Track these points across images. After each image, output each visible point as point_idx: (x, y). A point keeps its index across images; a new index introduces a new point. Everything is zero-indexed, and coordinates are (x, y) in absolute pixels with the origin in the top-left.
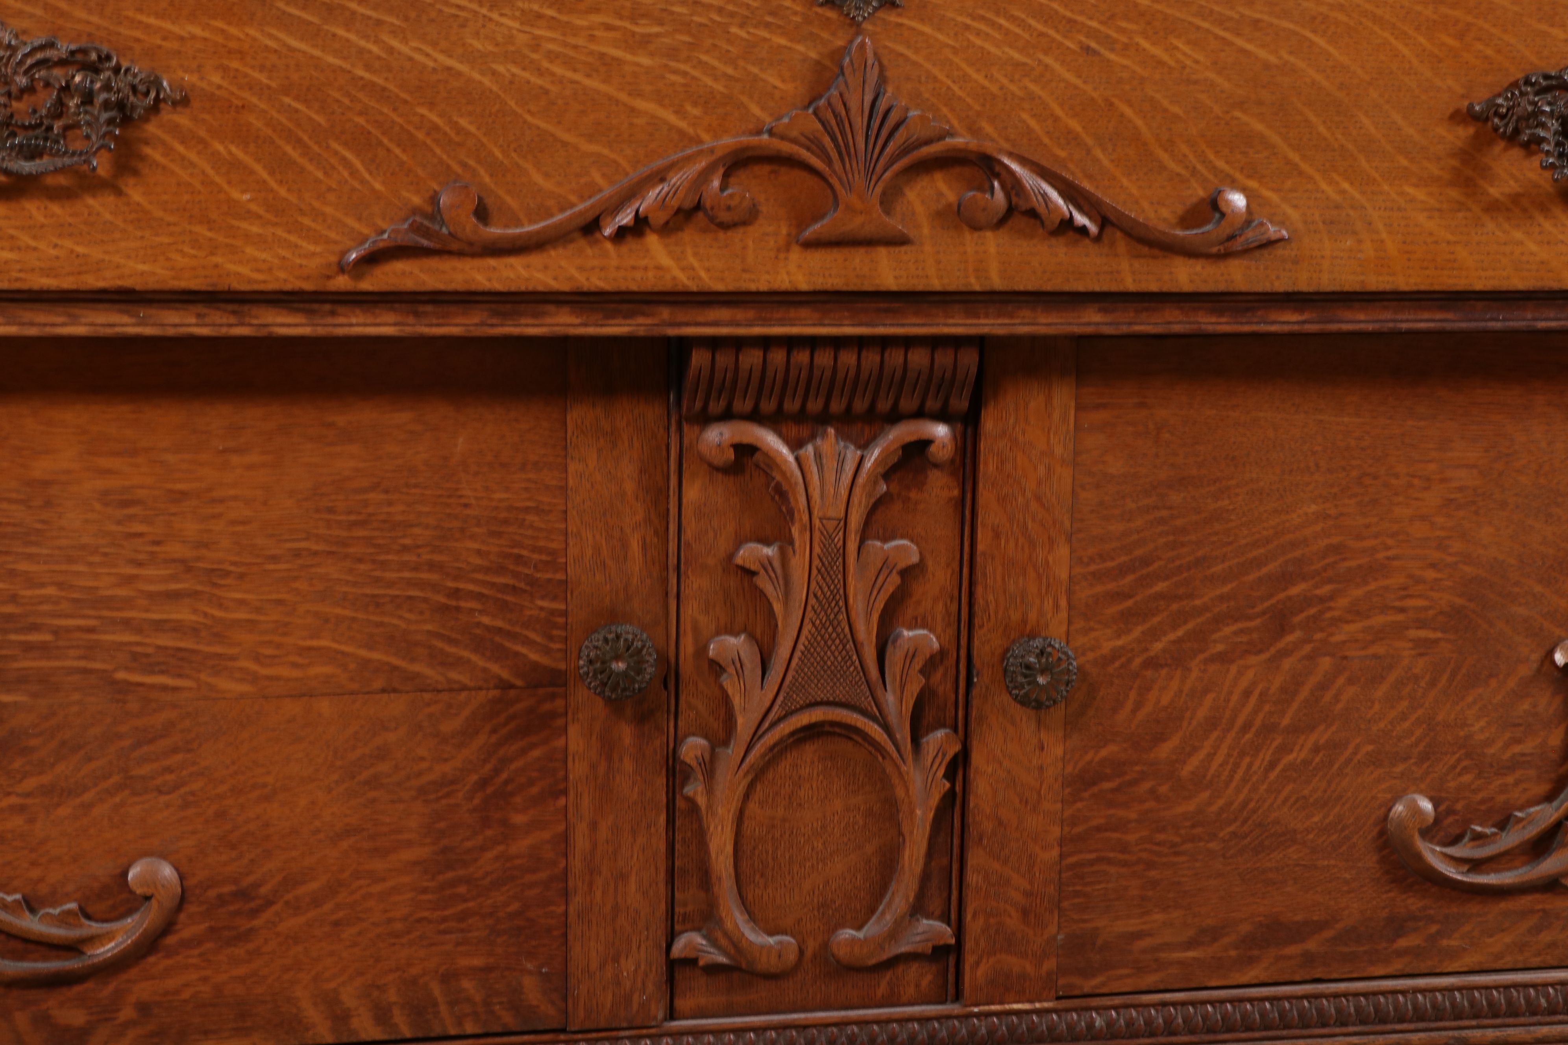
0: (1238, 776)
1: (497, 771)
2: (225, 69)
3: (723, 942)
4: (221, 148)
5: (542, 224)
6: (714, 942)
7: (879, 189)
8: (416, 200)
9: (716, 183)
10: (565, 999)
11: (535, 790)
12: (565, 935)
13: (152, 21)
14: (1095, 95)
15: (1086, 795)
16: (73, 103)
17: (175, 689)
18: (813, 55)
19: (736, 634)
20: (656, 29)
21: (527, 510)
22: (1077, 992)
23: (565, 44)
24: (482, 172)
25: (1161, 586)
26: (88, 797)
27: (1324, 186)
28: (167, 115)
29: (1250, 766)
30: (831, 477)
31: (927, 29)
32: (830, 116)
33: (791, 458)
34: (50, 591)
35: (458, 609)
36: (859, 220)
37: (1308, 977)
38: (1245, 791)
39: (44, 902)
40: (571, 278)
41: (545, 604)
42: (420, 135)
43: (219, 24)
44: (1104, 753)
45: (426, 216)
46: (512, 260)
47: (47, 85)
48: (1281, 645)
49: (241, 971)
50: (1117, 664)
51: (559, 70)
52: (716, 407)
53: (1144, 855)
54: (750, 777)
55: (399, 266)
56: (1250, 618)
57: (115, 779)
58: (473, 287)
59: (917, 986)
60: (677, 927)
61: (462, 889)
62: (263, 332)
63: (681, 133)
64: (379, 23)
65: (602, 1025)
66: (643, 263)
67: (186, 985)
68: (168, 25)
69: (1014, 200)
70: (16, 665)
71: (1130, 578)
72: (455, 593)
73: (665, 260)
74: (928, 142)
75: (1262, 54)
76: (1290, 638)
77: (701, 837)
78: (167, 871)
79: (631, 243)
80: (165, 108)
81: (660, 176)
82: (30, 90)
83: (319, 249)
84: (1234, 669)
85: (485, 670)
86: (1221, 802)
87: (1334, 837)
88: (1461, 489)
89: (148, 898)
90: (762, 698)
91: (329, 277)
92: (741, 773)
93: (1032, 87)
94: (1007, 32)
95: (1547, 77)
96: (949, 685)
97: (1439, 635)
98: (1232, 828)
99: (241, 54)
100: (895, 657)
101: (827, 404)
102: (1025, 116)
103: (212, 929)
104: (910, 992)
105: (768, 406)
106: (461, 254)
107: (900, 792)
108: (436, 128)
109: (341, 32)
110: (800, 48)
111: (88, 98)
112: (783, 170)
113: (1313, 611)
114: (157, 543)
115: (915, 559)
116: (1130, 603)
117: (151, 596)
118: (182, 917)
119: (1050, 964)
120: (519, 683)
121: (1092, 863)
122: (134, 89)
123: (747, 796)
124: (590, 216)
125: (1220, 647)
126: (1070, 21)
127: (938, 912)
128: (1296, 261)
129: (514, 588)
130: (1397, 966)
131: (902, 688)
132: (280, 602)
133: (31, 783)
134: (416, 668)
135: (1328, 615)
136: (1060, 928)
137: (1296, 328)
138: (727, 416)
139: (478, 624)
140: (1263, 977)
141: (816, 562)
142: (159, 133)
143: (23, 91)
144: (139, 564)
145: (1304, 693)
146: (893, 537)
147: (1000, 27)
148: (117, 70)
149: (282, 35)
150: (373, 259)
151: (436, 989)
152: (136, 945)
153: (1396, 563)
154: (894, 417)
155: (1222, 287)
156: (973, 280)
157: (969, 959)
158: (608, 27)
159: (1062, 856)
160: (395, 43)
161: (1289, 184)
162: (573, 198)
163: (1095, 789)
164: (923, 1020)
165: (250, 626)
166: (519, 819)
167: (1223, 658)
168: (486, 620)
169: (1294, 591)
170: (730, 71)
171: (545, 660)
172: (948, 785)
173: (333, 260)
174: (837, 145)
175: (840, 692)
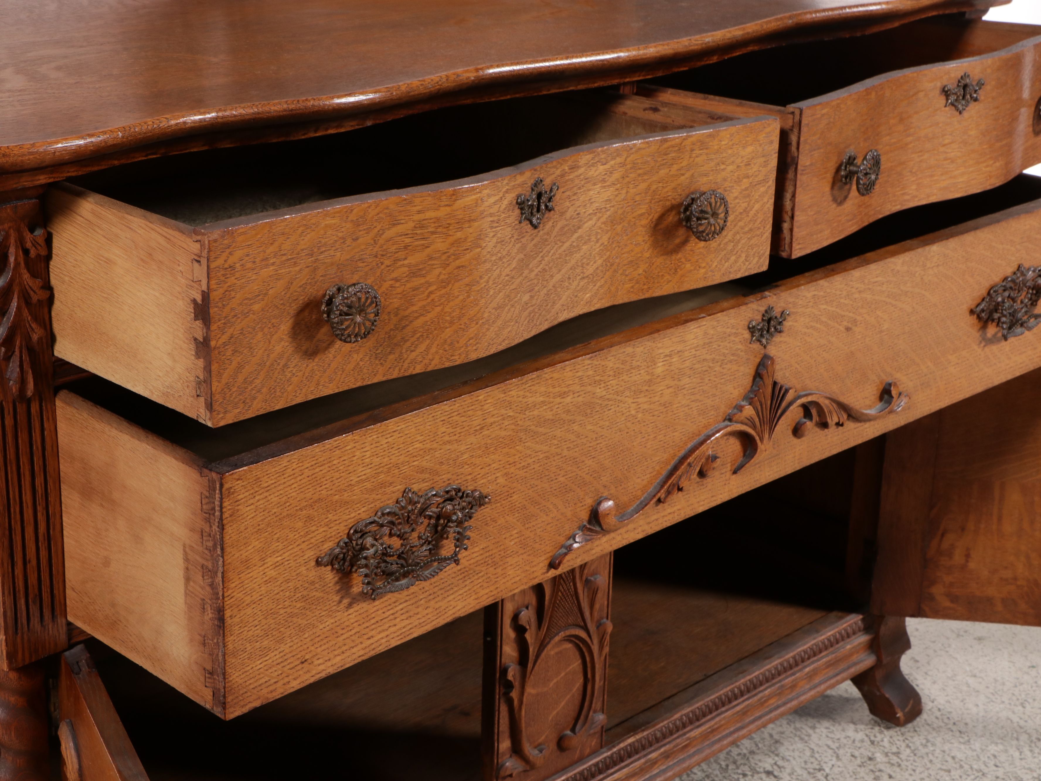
2: (507, 475)
4: (503, 520)
7: (773, 435)
8: (584, 515)
13: (476, 460)
18: (747, 371)
24: (612, 487)
27: (922, 366)
28: (481, 511)
32: (758, 405)
36: (764, 454)
40: (644, 531)
43: (506, 450)
45: (587, 521)
63: (693, 432)
68: (485, 459)
69: (817, 418)
74: (792, 403)
75: (907, 308)
83: (542, 559)
94: (820, 330)
99: (514, 464)
106: (601, 538)
108: (595, 471)
110: (743, 369)
112: (731, 437)
122: (471, 505)
126: (843, 316)
128: (909, 408)
161: (910, 370)
162: (648, 487)
173: (547, 563)
174: (759, 419)
175: (571, 620)
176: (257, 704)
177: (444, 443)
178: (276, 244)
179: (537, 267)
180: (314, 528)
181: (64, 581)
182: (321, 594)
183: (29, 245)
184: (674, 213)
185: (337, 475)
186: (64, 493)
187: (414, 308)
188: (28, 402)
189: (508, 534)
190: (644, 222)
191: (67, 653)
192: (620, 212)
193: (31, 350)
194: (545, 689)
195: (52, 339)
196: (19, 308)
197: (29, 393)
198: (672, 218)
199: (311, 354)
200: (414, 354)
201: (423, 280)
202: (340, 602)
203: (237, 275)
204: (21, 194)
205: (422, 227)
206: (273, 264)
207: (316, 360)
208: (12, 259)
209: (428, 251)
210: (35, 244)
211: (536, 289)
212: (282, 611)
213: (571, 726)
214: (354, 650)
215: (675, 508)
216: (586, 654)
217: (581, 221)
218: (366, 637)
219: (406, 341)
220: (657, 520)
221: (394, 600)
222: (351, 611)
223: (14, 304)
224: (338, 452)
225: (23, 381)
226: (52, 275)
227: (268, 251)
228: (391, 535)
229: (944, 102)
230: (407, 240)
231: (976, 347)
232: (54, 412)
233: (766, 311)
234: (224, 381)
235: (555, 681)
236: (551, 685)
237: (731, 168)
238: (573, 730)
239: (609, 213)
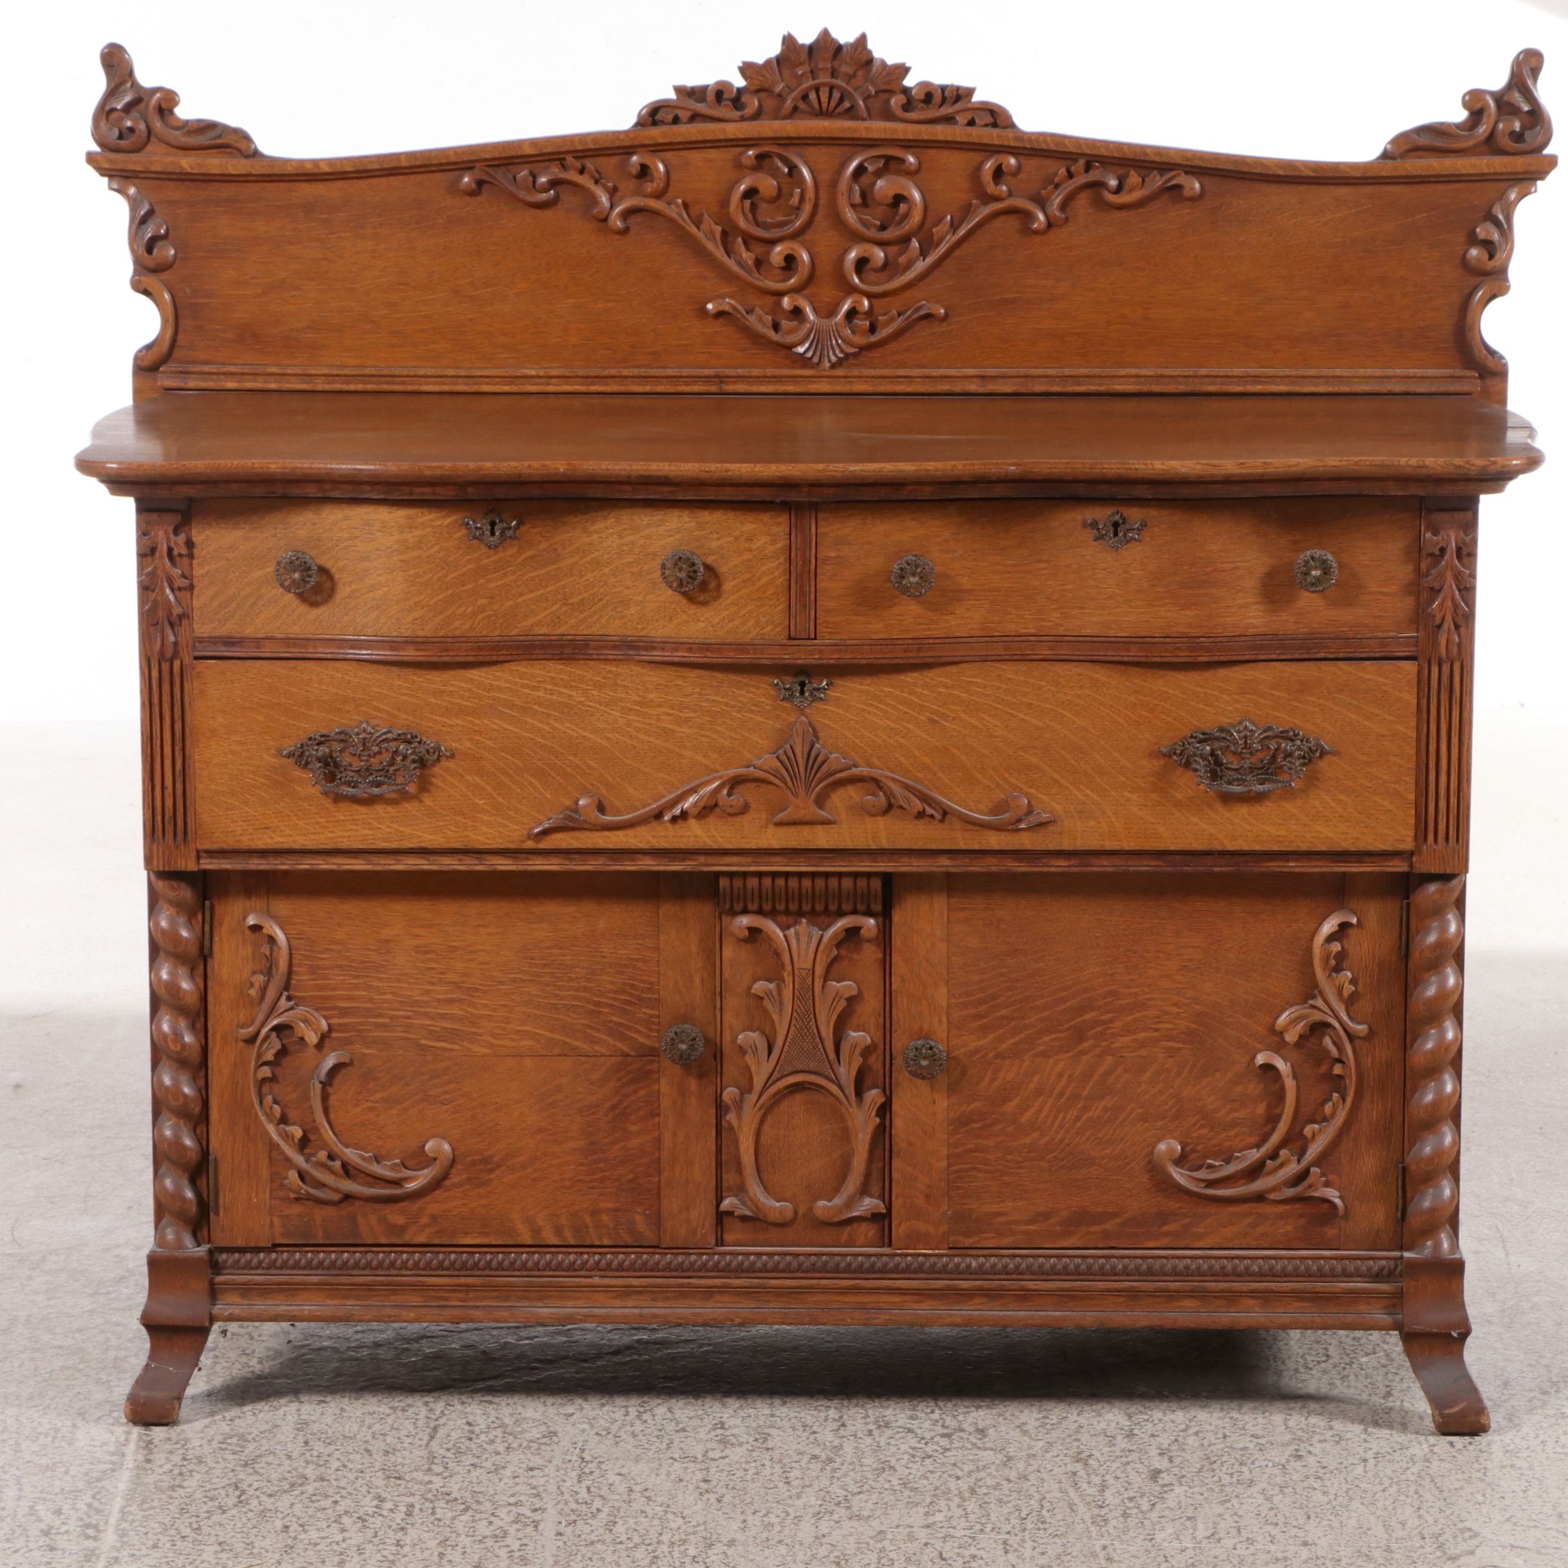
0: (1056, 1124)
1: (621, 1102)
2: (472, 740)
3: (750, 1204)
4: (470, 778)
5: (631, 816)
6: (744, 1204)
7: (813, 796)
8: (568, 803)
9: (725, 792)
10: (659, 1230)
11: (642, 1112)
12: (659, 1194)
13: (437, 718)
14: (938, 744)
15: (963, 1130)
16: (399, 758)
17: (452, 1050)
18: (778, 726)
19: (754, 1031)
20: (692, 715)
21: (638, 960)
22: (961, 1246)
23: (645, 724)
24: (602, 788)
25: (1003, 1012)
26: (405, 1105)
27: (1075, 792)
28: (444, 763)
29: (1064, 1118)
30: (803, 946)
31: (840, 711)
32: (784, 758)
33: (781, 935)
34: (388, 997)
35: (599, 1012)
36: (803, 812)
37: (1106, 1245)
38: (1062, 1132)
39: (384, 1158)
40: (648, 842)
41: (647, 1011)
42: (569, 770)
43: (470, 718)
44: (973, 1106)
45: (572, 811)
46: (619, 833)
47: (387, 750)
48: (1080, 1048)
49: (483, 1202)
50: (979, 1056)
51: (642, 736)
52: (738, 907)
53: (999, 1167)
54: (762, 1111)
55: (559, 836)
56: (1060, 1032)
57: (420, 1096)
58: (598, 847)
59: (866, 1236)
60: (724, 1194)
61: (602, 1165)
62: (491, 868)
63: (707, 766)
64: (549, 715)
65: (680, 1245)
66: (688, 833)
67: (455, 1207)
68: (445, 720)
69: (892, 801)
70: (371, 1034)
71: (984, 1007)
72: (598, 1004)
73: (699, 833)
74: (840, 771)
75: (1035, 722)
76: (1086, 1045)
77: (736, 1142)
78: (447, 1147)
79: (680, 824)
80: (443, 759)
81: (694, 790)
82: (380, 753)
83: (518, 828)
84: (1051, 1061)
85: (614, 1046)
86: (1047, 1138)
87: (1120, 1163)
88: (1190, 960)
89: (435, 1159)
90: (767, 1067)
91: (523, 842)
92: (756, 1109)
93: (901, 740)
94: (886, 712)
95: (1204, 734)
96: (880, 1065)
97: (1180, 1045)
98: (1054, 1155)
99: (480, 732)
100: (845, 1048)
101: (800, 907)
102: (897, 755)
103: (469, 1179)
104: (861, 1240)
105: (767, 907)
106: (590, 830)
107: (850, 1123)
108: (578, 766)
109: (529, 720)
110: (771, 722)
111: (405, 757)
112: (762, 785)
113: (1099, 1029)
114: (443, 973)
115: (855, 992)
116: (985, 1021)
117: (439, 1000)
118: (453, 1171)
119: (944, 1228)
120: (633, 1054)
121: (967, 1170)
122: (428, 751)
123: (762, 1122)
124: (657, 812)
125: (1042, 1048)
126: (921, 706)
127: (877, 1194)
128: (1060, 834)
129: (630, 1002)
130: (1164, 1241)
131: (850, 1063)
132: (504, 1006)
133: (378, 1096)
134: (577, 1043)
135: (1110, 1031)
136: (949, 1207)
137: (1066, 869)
138: (745, 911)
139: (611, 1021)
140: (1078, 1244)
141: (797, 993)
142: (440, 772)
143: (375, 754)
144: (434, 984)
145: (1097, 1076)
146: (844, 980)
147: (882, 710)
148: (420, 742)
149: (500, 723)
150: (545, 832)
151: (588, 1219)
152: (429, 1183)
153: (1151, 1003)
154: (841, 914)
155: (1017, 848)
156: (871, 842)
157: (895, 1223)
158: (668, 714)
159: (949, 1165)
160: (557, 725)
161: (1054, 791)
162: (650, 801)
163: (968, 1128)
164: (868, 1256)
165: (489, 1017)
166: (633, 1128)
167: (1045, 1055)
168: (615, 1019)
169: (1088, 1017)
170: (733, 735)
171: (648, 1042)
172: (878, 1120)
173: (525, 832)
174: (789, 774)
175: (812, 1066)
177: (402, 694)
179: (498, 580)
180: (274, 725)
182: (282, 779)
183: (172, 544)
185: (294, 690)
187: (364, 585)
188: (170, 662)
189: (477, 792)
190: (633, 570)
192: (606, 557)
196: (162, 588)
197: (170, 655)
200: (365, 620)
201: (371, 565)
210: (176, 544)
211: (498, 598)
214: (316, 837)
215: (690, 834)
217: (559, 555)
218: (327, 829)
219: (359, 608)
220: (666, 837)
223: (159, 585)
224: (295, 672)
225: (164, 645)
237: (726, 539)
239: (593, 556)
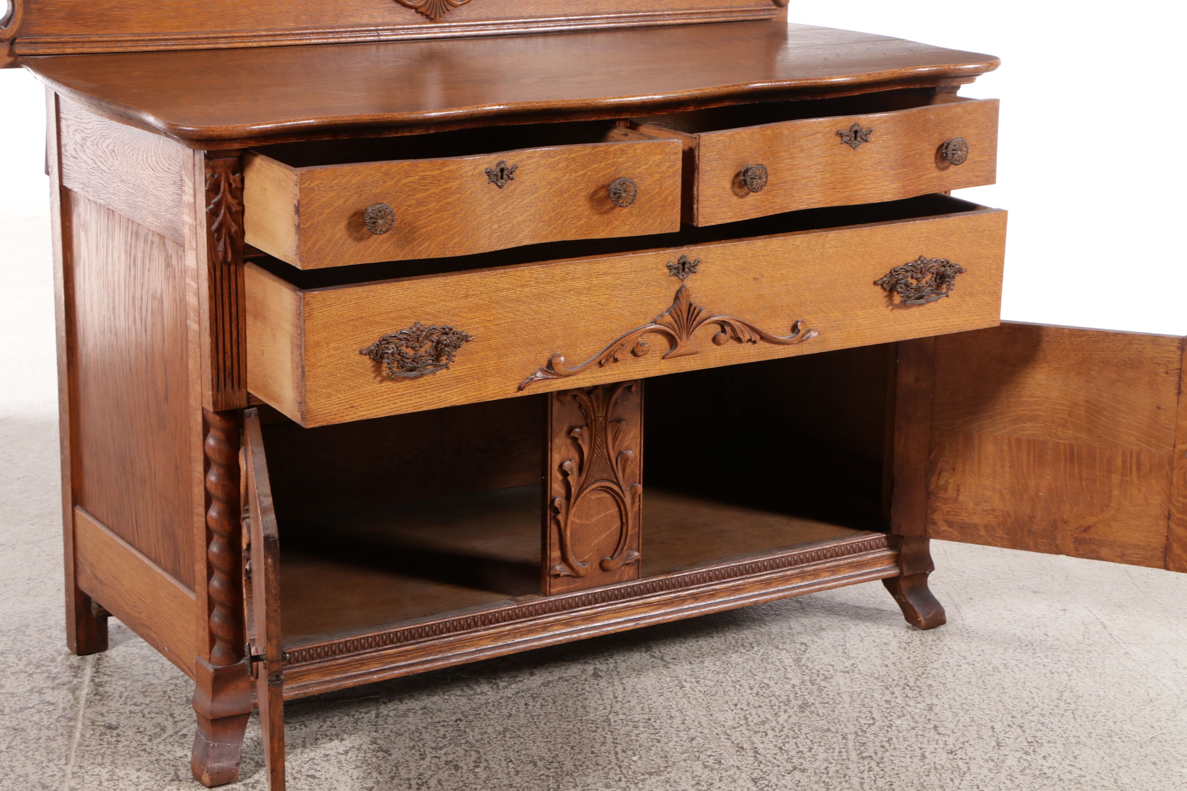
2: (485, 327)
4: (483, 354)
5: (581, 366)
8: (543, 362)
13: (463, 314)
18: (668, 294)
27: (830, 314)
32: (675, 315)
36: (684, 349)
40: (591, 382)
42: (544, 339)
43: (484, 312)
45: (546, 367)
46: (573, 378)
58: (560, 389)
68: (469, 315)
69: (732, 334)
74: (706, 319)
83: (513, 383)
91: (515, 393)
96: (637, 468)
99: (490, 321)
104: (626, 577)
106: (557, 379)
108: (550, 336)
110: (664, 292)
112: (658, 334)
122: (459, 339)
124: (598, 360)
126: (749, 270)
127: (635, 548)
128: (821, 342)
131: (624, 471)
148: (453, 333)
149: (503, 312)
161: (819, 315)
162: (592, 354)
173: (517, 386)
174: (678, 325)
175: (605, 476)
176: (324, 424)
177: (442, 301)
178: (338, 180)
179: (503, 210)
180: (358, 333)
181: (246, 368)
182: (363, 371)
183: (231, 181)
184: (604, 190)
185: (372, 306)
186: (247, 318)
187: (420, 223)
188: (229, 265)
189: (487, 363)
190: (583, 194)
191: (246, 410)
192: (566, 186)
193: (231, 237)
194: (588, 522)
195: (243, 233)
196: (225, 213)
197: (229, 260)
198: (602, 193)
199: (359, 239)
200: (420, 248)
201: (425, 208)
202: (375, 378)
203: (316, 193)
204: (227, 153)
205: (424, 179)
206: (336, 190)
207: (362, 243)
208: (222, 188)
209: (428, 193)
210: (235, 181)
211: (503, 222)
212: (339, 375)
213: (611, 555)
214: (385, 408)
215: (616, 372)
216: (621, 504)
217: (537, 188)
218: (392, 402)
219: (416, 240)
220: (601, 376)
221: (410, 385)
222: (382, 385)
223: (223, 211)
224: (372, 293)
225: (225, 253)
226: (244, 199)
227: (333, 183)
228: (407, 347)
229: (840, 141)
230: (416, 186)
231: (884, 309)
232: (243, 273)
233: (681, 258)
234: (308, 247)
235: (596, 518)
236: (593, 520)
237: (644, 167)
238: (612, 557)
239: (558, 186)
